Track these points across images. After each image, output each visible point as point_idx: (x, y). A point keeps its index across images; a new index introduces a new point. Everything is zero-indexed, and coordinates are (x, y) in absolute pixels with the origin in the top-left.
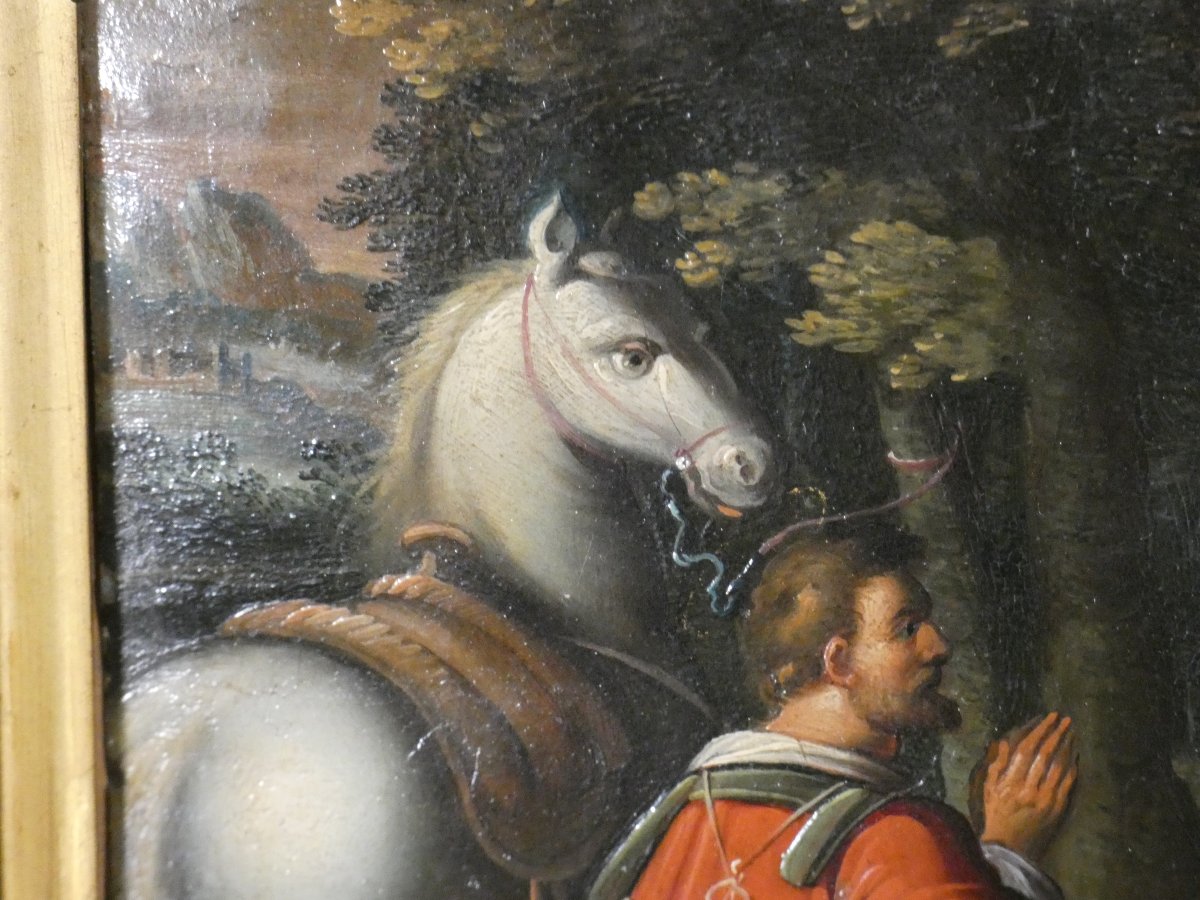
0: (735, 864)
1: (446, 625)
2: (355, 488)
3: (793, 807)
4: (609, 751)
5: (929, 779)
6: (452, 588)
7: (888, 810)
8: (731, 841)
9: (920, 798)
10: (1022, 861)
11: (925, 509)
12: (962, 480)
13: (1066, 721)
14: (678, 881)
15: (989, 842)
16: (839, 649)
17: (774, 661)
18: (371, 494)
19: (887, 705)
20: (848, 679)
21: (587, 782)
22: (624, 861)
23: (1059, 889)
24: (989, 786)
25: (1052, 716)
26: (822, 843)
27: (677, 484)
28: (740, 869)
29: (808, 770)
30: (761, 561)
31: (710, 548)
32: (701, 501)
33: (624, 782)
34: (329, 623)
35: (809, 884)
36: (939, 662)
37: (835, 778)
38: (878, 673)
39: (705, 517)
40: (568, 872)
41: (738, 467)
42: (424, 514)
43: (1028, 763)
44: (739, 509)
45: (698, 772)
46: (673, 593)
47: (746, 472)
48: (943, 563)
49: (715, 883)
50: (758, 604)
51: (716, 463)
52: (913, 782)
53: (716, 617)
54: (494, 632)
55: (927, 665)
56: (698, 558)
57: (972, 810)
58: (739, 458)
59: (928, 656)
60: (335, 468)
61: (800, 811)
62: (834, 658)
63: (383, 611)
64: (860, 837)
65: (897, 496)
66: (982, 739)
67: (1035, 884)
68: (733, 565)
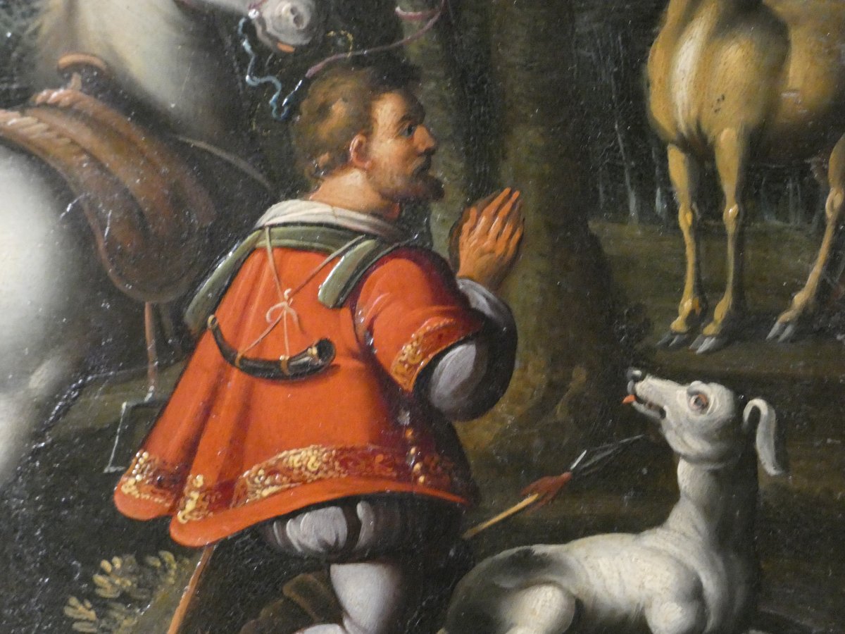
0: (287, 292)
1: (88, 125)
2: (24, 29)
3: (328, 253)
4: (201, 214)
5: (422, 234)
6: (92, 99)
7: (393, 255)
8: (284, 276)
9: (416, 247)
10: (484, 290)
11: (421, 47)
12: (446, 27)
13: (516, 194)
14: (248, 302)
15: (463, 277)
16: (360, 144)
17: (315, 152)
18: (36, 33)
19: (393, 183)
20: (367, 165)
21: (185, 235)
22: (210, 290)
23: (509, 310)
24: (463, 238)
25: (507, 191)
26: (347, 278)
27: (249, 28)
28: (291, 295)
29: (338, 227)
30: (307, 82)
31: (272, 73)
32: (266, 41)
33: (211, 234)
34: (5, 123)
35: (338, 306)
36: (429, 153)
37: (357, 233)
38: (387, 160)
39: (269, 51)
40: (171, 297)
41: (292, 17)
42: (74, 47)
43: (490, 223)
44: (293, 46)
45: (262, 228)
46: (246, 104)
47: (297, 20)
48: (433, 85)
49: (273, 305)
50: (305, 113)
51: (277, 14)
52: (410, 236)
53: (275, 121)
54: (122, 130)
55: (420, 155)
56: (263, 80)
57: (450, 255)
58: (293, 11)
59: (422, 148)
60: (10, 13)
61: (332, 256)
62: (357, 150)
63: (44, 114)
64: (374, 273)
65: (402, 37)
66: (458, 207)
67: (493, 306)
68: (288, 84)
